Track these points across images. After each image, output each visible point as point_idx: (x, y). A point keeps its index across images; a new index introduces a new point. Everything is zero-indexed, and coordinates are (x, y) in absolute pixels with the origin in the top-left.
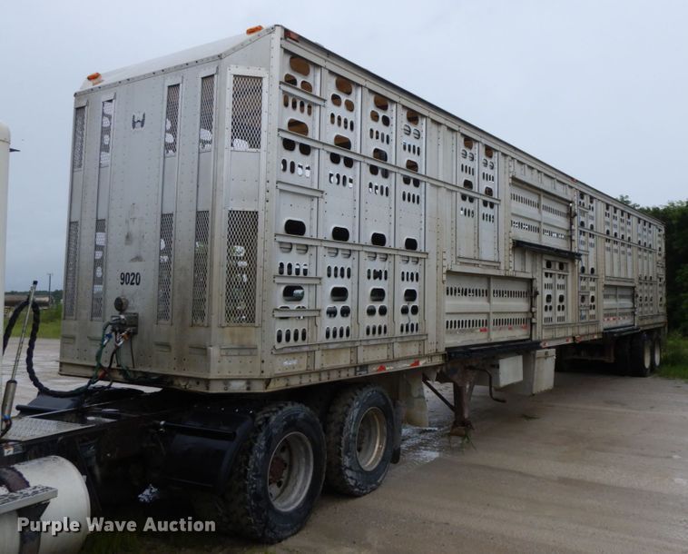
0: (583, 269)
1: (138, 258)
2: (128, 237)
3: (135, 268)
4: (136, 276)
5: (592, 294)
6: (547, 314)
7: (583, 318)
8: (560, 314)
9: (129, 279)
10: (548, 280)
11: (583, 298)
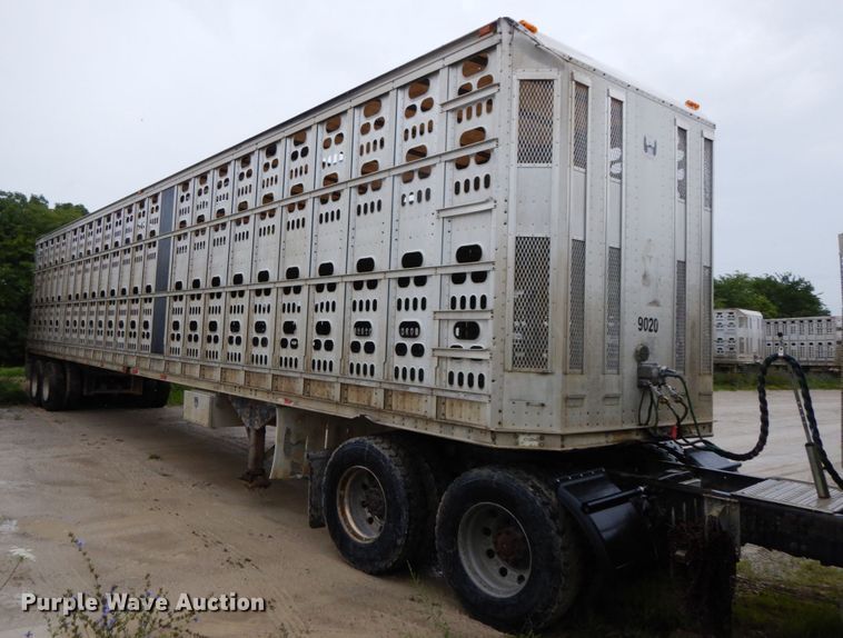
1: (655, 303)
2: (645, 276)
3: (652, 312)
4: (654, 321)
9: (647, 324)
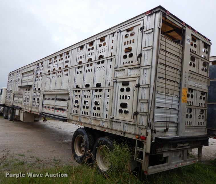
0: (35, 89)
5: (38, 97)
6: (25, 102)
7: (33, 105)
8: (27, 103)
10: (26, 94)
11: (34, 99)
